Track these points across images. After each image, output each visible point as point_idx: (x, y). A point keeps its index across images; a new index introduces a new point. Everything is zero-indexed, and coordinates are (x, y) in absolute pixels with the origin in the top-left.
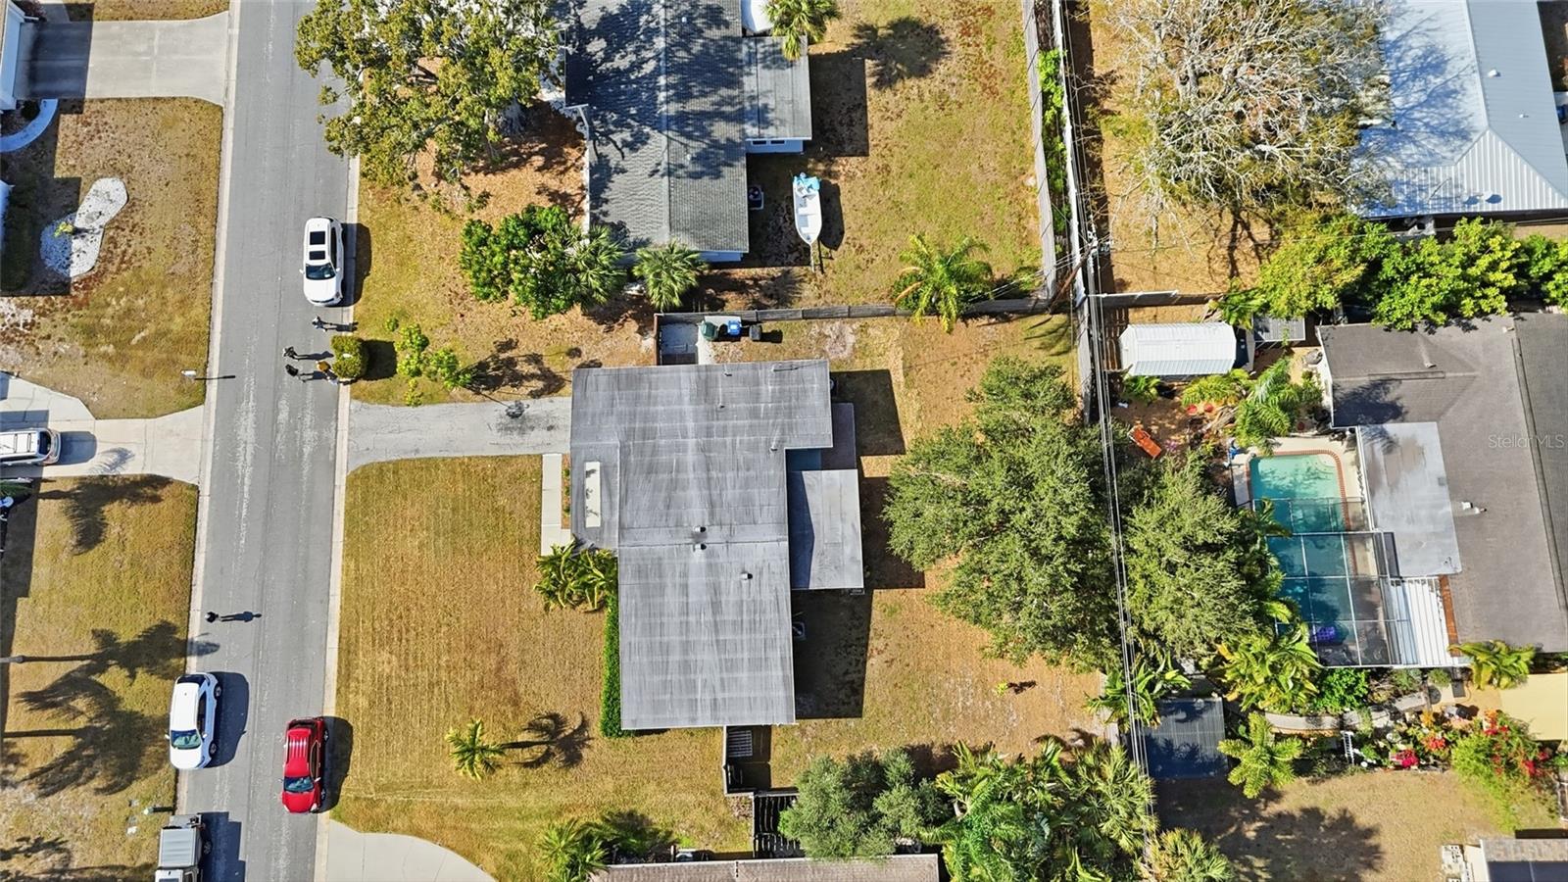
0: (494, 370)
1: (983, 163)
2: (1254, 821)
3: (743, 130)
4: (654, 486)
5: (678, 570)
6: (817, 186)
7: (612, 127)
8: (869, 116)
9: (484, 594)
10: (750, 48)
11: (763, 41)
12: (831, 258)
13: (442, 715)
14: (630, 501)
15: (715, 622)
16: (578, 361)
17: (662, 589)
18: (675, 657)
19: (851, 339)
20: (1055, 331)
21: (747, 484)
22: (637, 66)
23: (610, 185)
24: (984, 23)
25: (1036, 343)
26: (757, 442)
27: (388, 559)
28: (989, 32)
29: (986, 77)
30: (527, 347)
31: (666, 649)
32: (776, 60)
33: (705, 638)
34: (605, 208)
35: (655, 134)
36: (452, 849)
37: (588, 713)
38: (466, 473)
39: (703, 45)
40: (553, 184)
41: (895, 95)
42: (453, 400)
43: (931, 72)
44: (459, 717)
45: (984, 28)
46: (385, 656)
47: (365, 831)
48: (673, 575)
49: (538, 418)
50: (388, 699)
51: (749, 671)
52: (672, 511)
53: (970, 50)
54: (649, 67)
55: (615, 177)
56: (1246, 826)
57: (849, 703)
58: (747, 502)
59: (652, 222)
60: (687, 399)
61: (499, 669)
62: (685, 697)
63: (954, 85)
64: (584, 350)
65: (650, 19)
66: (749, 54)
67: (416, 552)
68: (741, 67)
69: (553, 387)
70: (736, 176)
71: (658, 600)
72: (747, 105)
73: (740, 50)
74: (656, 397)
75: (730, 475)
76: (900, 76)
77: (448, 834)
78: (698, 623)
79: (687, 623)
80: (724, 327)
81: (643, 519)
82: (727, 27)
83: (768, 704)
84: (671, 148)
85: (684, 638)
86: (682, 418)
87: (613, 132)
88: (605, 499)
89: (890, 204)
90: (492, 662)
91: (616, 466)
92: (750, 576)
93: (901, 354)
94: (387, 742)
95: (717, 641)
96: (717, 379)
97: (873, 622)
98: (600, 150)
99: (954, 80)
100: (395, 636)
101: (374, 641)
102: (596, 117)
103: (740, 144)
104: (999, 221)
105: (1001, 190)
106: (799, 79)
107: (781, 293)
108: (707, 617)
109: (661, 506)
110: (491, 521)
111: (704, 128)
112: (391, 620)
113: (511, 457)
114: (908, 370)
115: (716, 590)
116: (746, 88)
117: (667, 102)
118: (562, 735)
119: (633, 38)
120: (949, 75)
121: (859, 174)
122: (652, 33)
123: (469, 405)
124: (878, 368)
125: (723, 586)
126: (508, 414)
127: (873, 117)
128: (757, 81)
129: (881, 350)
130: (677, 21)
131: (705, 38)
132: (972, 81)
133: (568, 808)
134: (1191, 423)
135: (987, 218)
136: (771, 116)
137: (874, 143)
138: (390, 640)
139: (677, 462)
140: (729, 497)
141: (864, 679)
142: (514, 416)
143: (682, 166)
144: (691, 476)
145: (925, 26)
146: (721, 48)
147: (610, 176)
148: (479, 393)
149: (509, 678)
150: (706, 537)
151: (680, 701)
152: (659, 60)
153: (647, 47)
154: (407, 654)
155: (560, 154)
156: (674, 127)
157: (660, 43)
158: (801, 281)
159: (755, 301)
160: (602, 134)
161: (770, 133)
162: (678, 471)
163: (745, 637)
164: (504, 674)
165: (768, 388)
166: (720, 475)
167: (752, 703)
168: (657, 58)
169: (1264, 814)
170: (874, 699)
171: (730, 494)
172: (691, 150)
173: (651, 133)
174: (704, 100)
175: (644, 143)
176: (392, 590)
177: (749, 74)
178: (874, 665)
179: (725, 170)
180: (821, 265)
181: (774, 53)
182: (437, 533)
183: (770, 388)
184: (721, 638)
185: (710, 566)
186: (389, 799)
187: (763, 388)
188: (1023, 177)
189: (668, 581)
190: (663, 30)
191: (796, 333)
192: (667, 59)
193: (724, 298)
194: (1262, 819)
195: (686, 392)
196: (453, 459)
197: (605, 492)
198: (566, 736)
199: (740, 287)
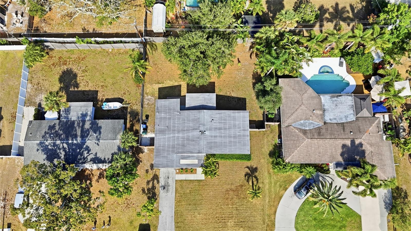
0: (150, 194)
1: (104, 62)
2: (269, 14)
3: (88, 120)
4: (188, 144)
5: (211, 138)
6: (106, 103)
7: (82, 157)
8: (86, 90)
9: (213, 195)
10: (63, 118)
11: (61, 114)
12: (126, 101)
13: (245, 206)
14: (192, 151)
15: (224, 129)
16: (150, 170)
17: (215, 142)
18: (232, 139)
19: (149, 97)
20: (151, 47)
21: (189, 120)
22: (64, 149)
23: (100, 157)
24: (64, 59)
25: (154, 52)
26: (178, 118)
27: (202, 224)
28: (66, 58)
29: (79, 59)
30: (144, 185)
31: (230, 142)
32: (68, 111)
33: (228, 132)
34: (106, 159)
35: (86, 144)
36: (279, 202)
37: (245, 166)
38: (179, 201)
39: (61, 130)
40: (96, 178)
41: (81, 83)
42: (158, 206)
43: (76, 73)
44: (246, 202)
45: (65, 59)
46: (229, 223)
47: (275, 228)
48: (212, 139)
49: (165, 181)
50: (241, 222)
51: (236, 121)
52: (195, 140)
53: (71, 63)
54: (65, 146)
55: (98, 156)
56: (270, 16)
57: (243, 101)
58: (194, 120)
59: (113, 145)
60: (164, 137)
61: (233, 191)
62: (242, 137)
63: (80, 68)
64: (146, 168)
65: (50, 145)
66: (65, 118)
67: (201, 215)
68: (69, 120)
69: (156, 177)
70: (101, 122)
71: (218, 144)
72: (80, 119)
73: (63, 121)
74: (163, 145)
75: (186, 125)
76: (76, 82)
77: (276, 203)
78: (224, 133)
79: (224, 136)
80: (143, 129)
81: (197, 147)
82: (56, 124)
83: (244, 117)
84: (91, 139)
85: (228, 137)
86: (170, 138)
87: (84, 157)
88: (190, 158)
89: (113, 86)
90: (231, 193)
91: (182, 155)
92: (213, 120)
93: (155, 84)
94: (252, 222)
95: (228, 129)
96: (159, 129)
97: (223, 95)
98: (89, 160)
99: (79, 68)
100: (223, 221)
101: (225, 227)
102: (78, 162)
103: (92, 121)
104: (120, 59)
105: (112, 58)
106: (74, 105)
107: (135, 115)
108: (223, 131)
109: (193, 143)
110: (193, 194)
111: (86, 131)
112: (219, 222)
113: (176, 189)
114: (159, 83)
115: (216, 129)
116: (75, 119)
117: (77, 140)
118: (250, 173)
119: (56, 151)
120: (77, 69)
121: (103, 93)
122: (55, 145)
123: (160, 202)
124: (158, 90)
125: (215, 127)
126: (163, 190)
127: (87, 89)
128: (73, 116)
129: (153, 90)
130: (52, 138)
131: (59, 130)
132: (80, 63)
133: (269, 171)
134: (177, 19)
135: (119, 62)
136: (84, 113)
137: (94, 89)
138: (225, 222)
139: (182, 139)
140: (192, 125)
141: (237, 97)
142: (164, 188)
143: (97, 137)
144: (186, 135)
145: (62, 74)
146: (62, 126)
147: (97, 158)
148: (157, 199)
149: (235, 188)
150: (202, 131)
151: (243, 139)
152: (64, 143)
153: (58, 146)
154: (229, 217)
155: (87, 176)
156: (85, 138)
157: (58, 142)
158: (132, 109)
159: (137, 122)
160: (84, 160)
161: (89, 113)
162: (184, 138)
163: (227, 122)
164: (235, 189)
165: (163, 115)
166: (186, 127)
167: (244, 121)
168: (63, 143)
169: (267, 12)
170: (242, 95)
171: (191, 124)
172: (92, 134)
173: (86, 145)
174: (77, 131)
175: (89, 147)
176: (211, 222)
177: (71, 118)
178: (234, 95)
179: (99, 125)
180: (128, 104)
181: (65, 111)
182: (196, 210)
183: (163, 114)
184: (228, 128)
185: (210, 130)
186: (267, 221)
187: (162, 116)
188: (109, 52)
189: (213, 141)
190: (54, 141)
191: (147, 111)
192: (64, 140)
193: (135, 130)
194: (268, 12)
195: (162, 137)
196: (175, 206)
197: (189, 158)
198: (250, 172)
199: (132, 125)
